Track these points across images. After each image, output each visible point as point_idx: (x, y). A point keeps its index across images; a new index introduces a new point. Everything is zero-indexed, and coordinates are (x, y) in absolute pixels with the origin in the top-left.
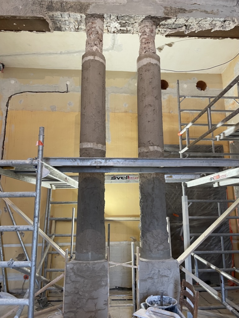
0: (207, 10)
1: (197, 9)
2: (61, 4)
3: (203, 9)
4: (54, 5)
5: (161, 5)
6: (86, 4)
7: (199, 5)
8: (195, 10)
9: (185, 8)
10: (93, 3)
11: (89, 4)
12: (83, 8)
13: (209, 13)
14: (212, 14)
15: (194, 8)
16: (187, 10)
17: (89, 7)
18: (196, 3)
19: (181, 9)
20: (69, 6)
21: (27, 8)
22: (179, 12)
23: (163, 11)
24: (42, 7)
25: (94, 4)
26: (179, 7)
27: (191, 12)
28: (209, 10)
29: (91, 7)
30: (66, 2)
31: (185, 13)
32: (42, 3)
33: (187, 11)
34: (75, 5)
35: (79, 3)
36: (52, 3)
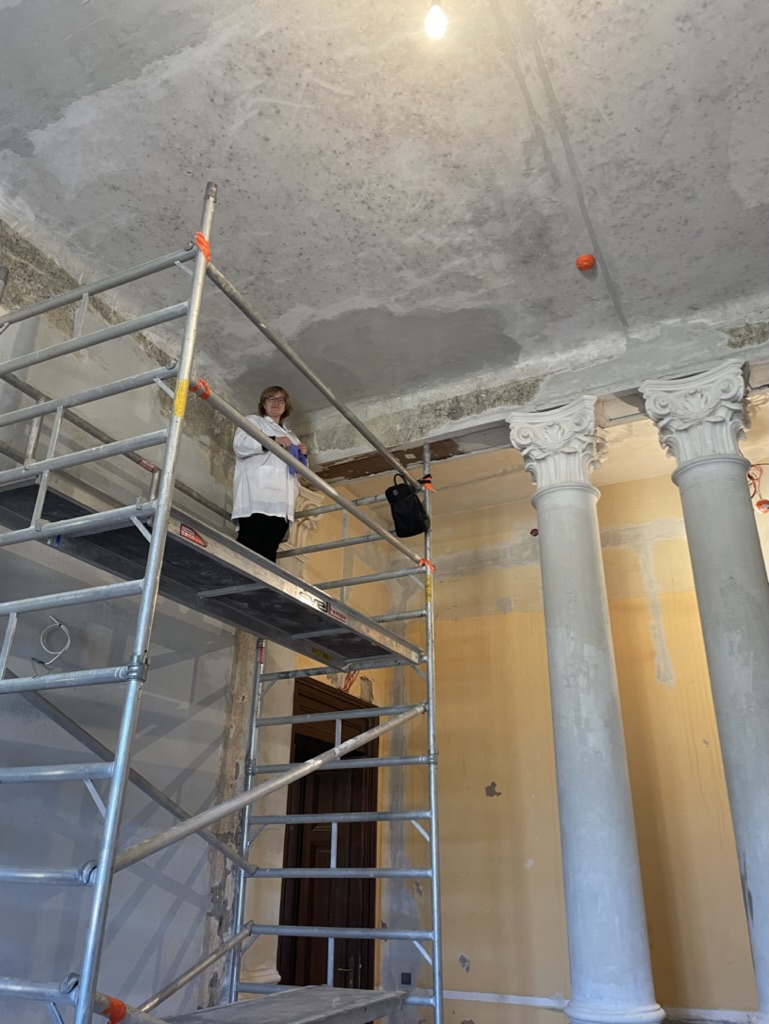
2: (477, 397)
4: (462, 404)
6: (530, 383)
10: (545, 375)
12: (525, 394)
17: (538, 386)
20: (494, 397)
21: (411, 426)
24: (440, 416)
25: (549, 377)
29: (542, 385)
30: (487, 391)
32: (438, 407)
34: (505, 391)
35: (515, 385)
36: (458, 401)
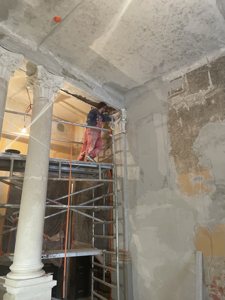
0: (88, 84)
1: (82, 81)
3: (86, 82)
5: (61, 66)
7: (84, 78)
10: (8, 36)
11: (4, 35)
13: (89, 87)
22: (72, 77)
23: (61, 71)
26: (73, 74)
27: (79, 81)
31: (75, 79)
33: (77, 79)
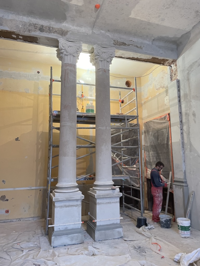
0: (138, 45)
1: (132, 44)
2: (49, 28)
3: (136, 45)
4: (44, 28)
5: (112, 39)
6: (65, 31)
7: (134, 41)
8: (131, 44)
9: (126, 43)
10: (70, 31)
11: (68, 31)
12: (64, 34)
13: (139, 48)
14: (140, 48)
15: (130, 43)
16: (126, 44)
17: (68, 33)
18: (132, 40)
19: (123, 43)
20: (54, 30)
21: (25, 28)
22: (122, 45)
23: (113, 43)
24: (36, 29)
26: (122, 42)
27: (129, 46)
28: (139, 46)
29: (69, 33)
30: (53, 28)
32: (36, 26)
34: (58, 30)
35: (61, 30)
36: (42, 26)
